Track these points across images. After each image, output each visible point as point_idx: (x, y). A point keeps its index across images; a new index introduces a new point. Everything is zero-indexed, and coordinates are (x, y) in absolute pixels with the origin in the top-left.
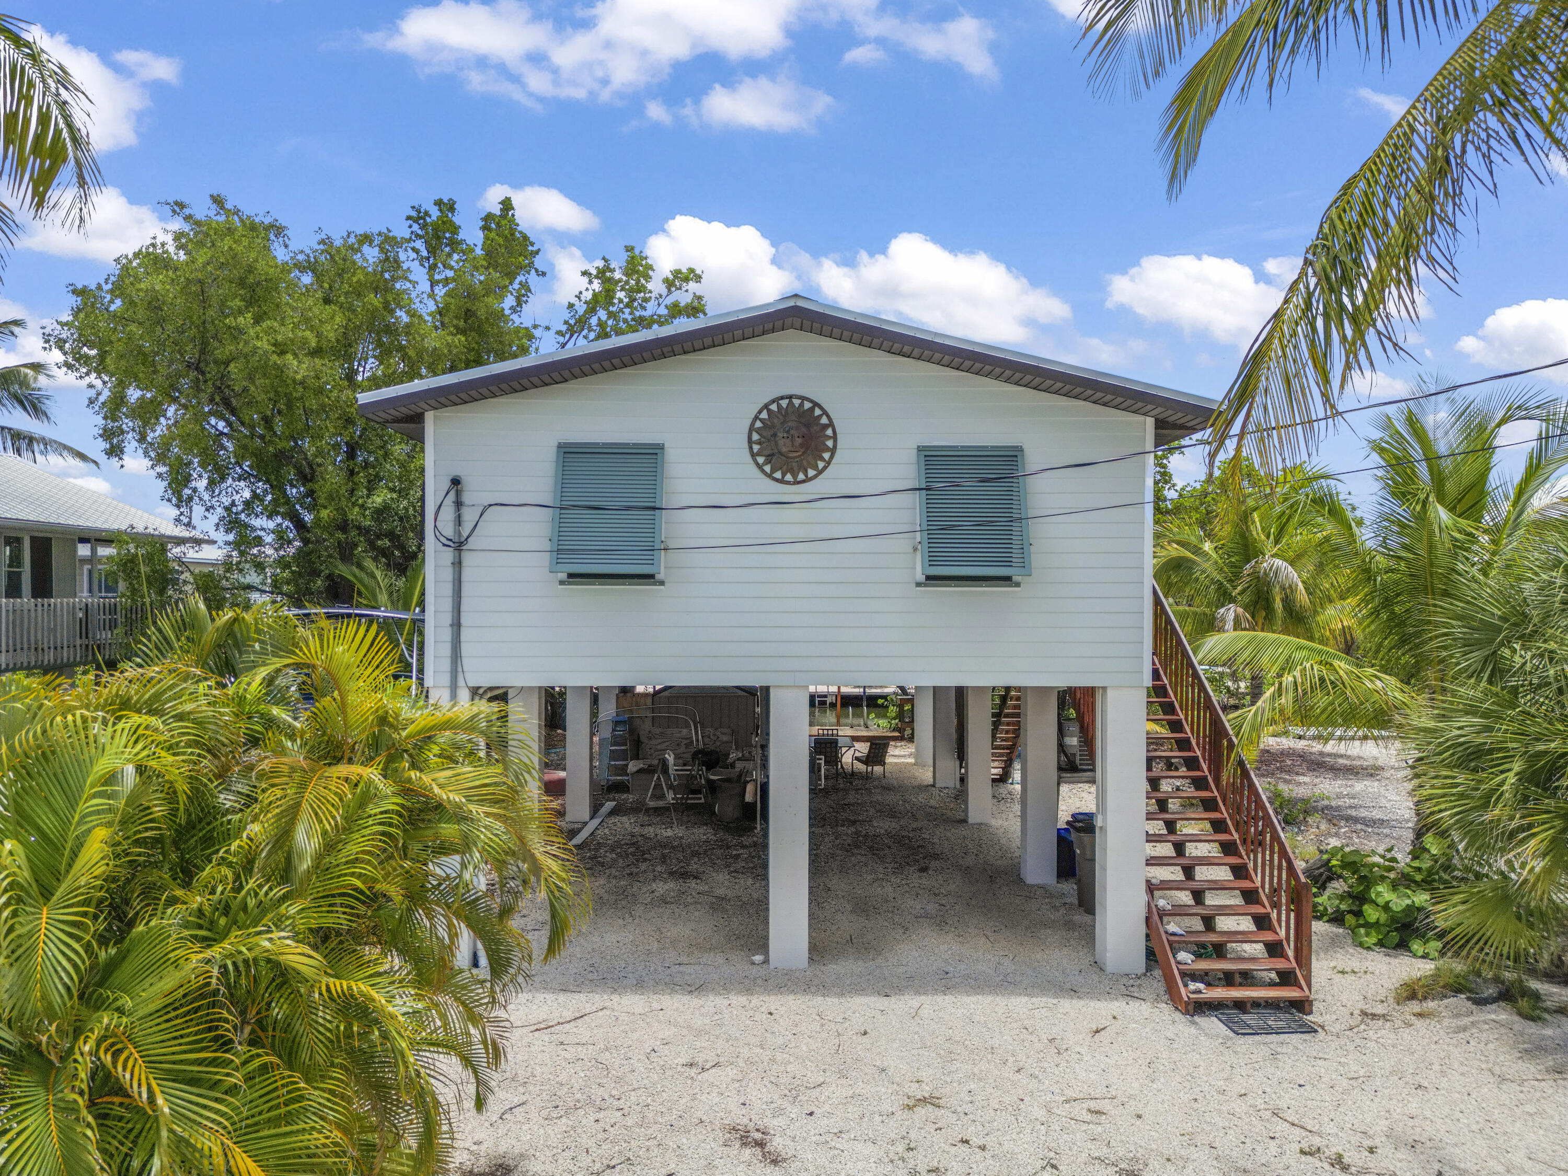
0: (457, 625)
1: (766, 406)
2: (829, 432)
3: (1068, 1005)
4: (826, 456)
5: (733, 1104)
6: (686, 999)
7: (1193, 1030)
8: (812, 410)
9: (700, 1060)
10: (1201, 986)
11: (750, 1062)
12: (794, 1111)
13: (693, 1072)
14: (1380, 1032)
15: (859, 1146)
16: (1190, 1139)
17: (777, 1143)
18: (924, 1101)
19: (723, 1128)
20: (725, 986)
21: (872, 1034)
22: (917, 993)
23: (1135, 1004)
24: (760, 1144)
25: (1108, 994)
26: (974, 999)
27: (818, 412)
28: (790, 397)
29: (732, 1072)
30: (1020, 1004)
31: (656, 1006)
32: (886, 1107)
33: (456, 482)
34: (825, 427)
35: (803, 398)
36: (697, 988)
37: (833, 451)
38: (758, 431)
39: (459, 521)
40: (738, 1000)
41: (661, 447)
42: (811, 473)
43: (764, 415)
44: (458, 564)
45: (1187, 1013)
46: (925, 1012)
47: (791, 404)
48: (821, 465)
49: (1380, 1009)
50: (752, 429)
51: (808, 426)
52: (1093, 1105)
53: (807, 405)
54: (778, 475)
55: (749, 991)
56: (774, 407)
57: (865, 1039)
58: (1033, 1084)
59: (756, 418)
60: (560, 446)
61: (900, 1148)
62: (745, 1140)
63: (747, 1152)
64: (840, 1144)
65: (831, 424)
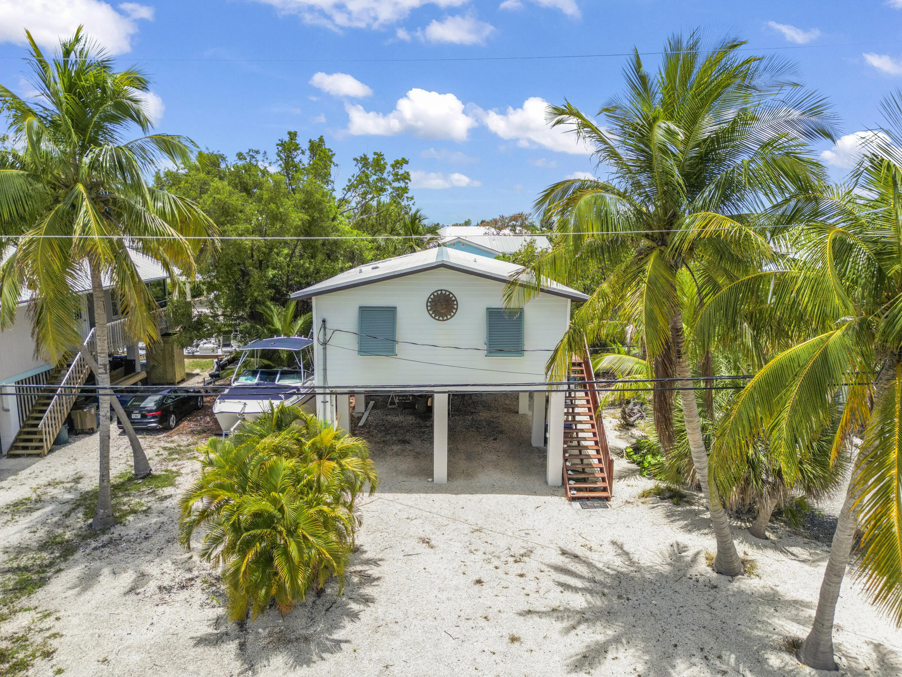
0: (325, 370)
1: (433, 294)
2: (455, 303)
3: (531, 498)
4: (454, 311)
5: (420, 531)
6: (406, 495)
7: (569, 507)
8: (449, 295)
9: (410, 516)
10: (575, 492)
11: (426, 518)
12: (438, 533)
13: (409, 521)
14: (629, 509)
15: (456, 544)
16: (551, 541)
17: (433, 543)
18: (477, 530)
19: (418, 538)
20: (419, 491)
21: (465, 508)
22: (483, 493)
23: (554, 498)
24: (428, 543)
25: (546, 494)
26: (500, 495)
27: (451, 296)
28: (441, 290)
29: (420, 521)
30: (515, 498)
31: (396, 498)
32: (466, 532)
33: (324, 321)
34: (454, 301)
35: (446, 291)
36: (410, 491)
37: (457, 309)
38: (430, 302)
39: (325, 334)
40: (423, 495)
41: (395, 308)
42: (449, 317)
43: (432, 297)
44: (325, 349)
45: (569, 500)
46: (483, 501)
47: (441, 293)
48: (452, 314)
49: (632, 500)
50: (428, 301)
51: (447, 301)
52: (527, 532)
53: (447, 293)
54: (437, 318)
55: (427, 492)
56: (436, 294)
57: (463, 510)
58: (511, 525)
59: (429, 298)
60: (360, 307)
61: (468, 544)
62: (424, 542)
63: (424, 545)
64: (451, 543)
65: (456, 300)
